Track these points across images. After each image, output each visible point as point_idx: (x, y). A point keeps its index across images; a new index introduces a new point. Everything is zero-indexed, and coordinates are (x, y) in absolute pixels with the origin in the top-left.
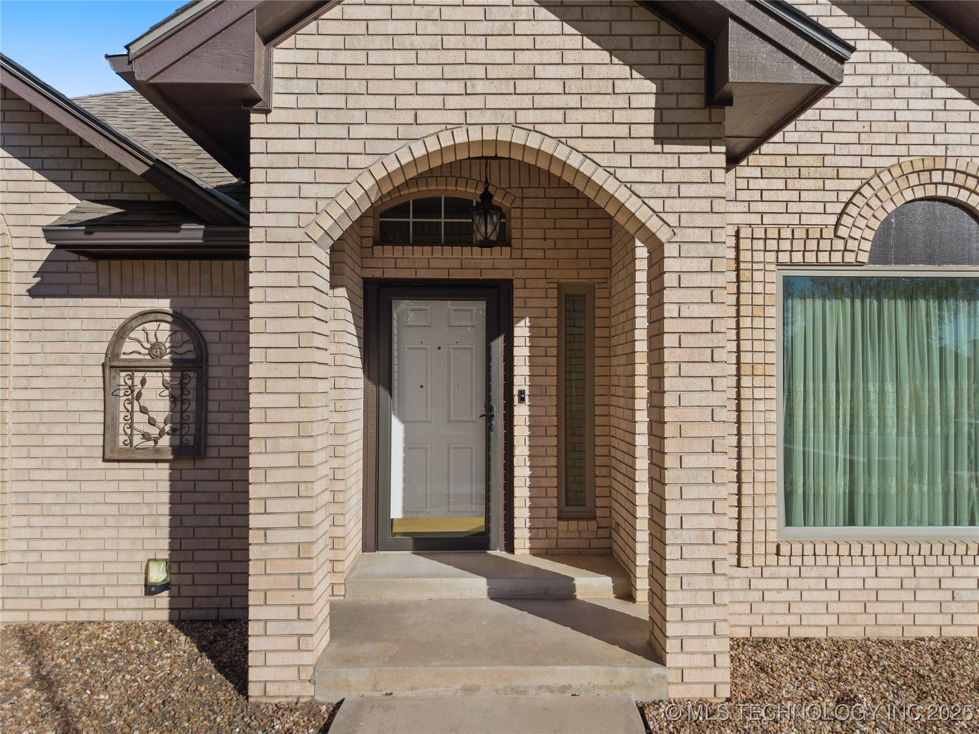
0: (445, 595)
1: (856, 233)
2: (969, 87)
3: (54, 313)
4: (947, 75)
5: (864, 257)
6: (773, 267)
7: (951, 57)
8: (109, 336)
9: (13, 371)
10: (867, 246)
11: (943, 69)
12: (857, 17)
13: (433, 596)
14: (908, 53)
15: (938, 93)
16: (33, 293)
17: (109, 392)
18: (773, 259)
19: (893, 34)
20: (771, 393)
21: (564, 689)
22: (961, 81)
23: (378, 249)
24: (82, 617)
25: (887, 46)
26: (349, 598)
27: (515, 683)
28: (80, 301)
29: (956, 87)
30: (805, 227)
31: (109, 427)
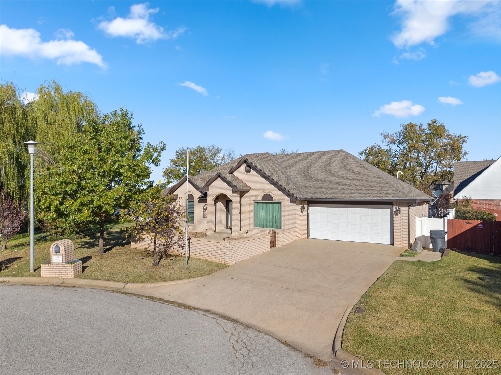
0: (227, 231)
3: (199, 204)
8: (203, 206)
16: (198, 202)
17: (203, 211)
18: (253, 200)
21: (225, 236)
23: (225, 198)
26: (220, 232)
27: (222, 235)
28: (202, 203)
30: (255, 197)
31: (203, 215)
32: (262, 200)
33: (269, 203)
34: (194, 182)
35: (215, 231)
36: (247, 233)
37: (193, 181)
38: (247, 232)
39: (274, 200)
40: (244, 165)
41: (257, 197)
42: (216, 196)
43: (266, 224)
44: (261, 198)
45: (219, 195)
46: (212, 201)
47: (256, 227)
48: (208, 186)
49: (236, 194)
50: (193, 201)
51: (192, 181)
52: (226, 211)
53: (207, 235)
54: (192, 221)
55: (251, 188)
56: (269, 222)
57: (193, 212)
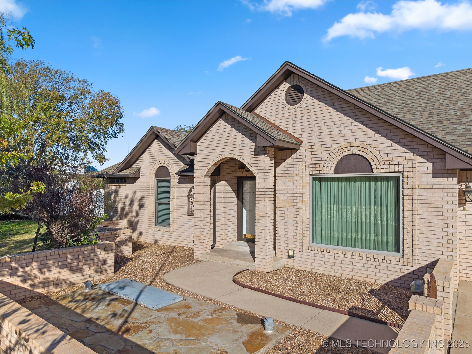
0: (242, 250)
1: (329, 165)
2: (362, 122)
3: (181, 186)
4: (356, 119)
5: (333, 172)
6: (308, 175)
7: (357, 114)
8: (188, 191)
9: (176, 197)
10: (333, 169)
11: (355, 117)
12: (330, 106)
13: (239, 250)
14: (344, 114)
15: (353, 124)
16: (178, 183)
17: (189, 202)
18: (308, 173)
19: (340, 109)
20: (308, 208)
21: (238, 265)
22: (360, 120)
23: (239, 170)
24: (184, 246)
25: (339, 113)
26: (225, 248)
27: (231, 262)
28: (185, 184)
29: (358, 122)
30: (316, 164)
31: (188, 209)
32: (336, 171)
33: (355, 180)
34: (168, 140)
35: (212, 247)
36: (290, 257)
37: (167, 137)
38: (291, 253)
39: (374, 171)
40: (285, 86)
41: (319, 164)
42: (214, 165)
43: (345, 234)
44: (334, 166)
45: (222, 163)
46: (205, 176)
47: (314, 244)
48: (196, 141)
49: (266, 157)
50: (169, 181)
51: (164, 137)
52: (237, 201)
53: (193, 259)
54: (167, 223)
55: (302, 142)
56: (357, 231)
57: (169, 204)
